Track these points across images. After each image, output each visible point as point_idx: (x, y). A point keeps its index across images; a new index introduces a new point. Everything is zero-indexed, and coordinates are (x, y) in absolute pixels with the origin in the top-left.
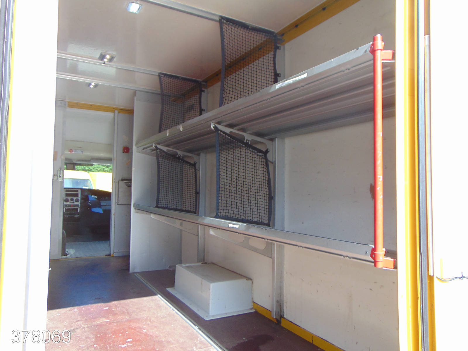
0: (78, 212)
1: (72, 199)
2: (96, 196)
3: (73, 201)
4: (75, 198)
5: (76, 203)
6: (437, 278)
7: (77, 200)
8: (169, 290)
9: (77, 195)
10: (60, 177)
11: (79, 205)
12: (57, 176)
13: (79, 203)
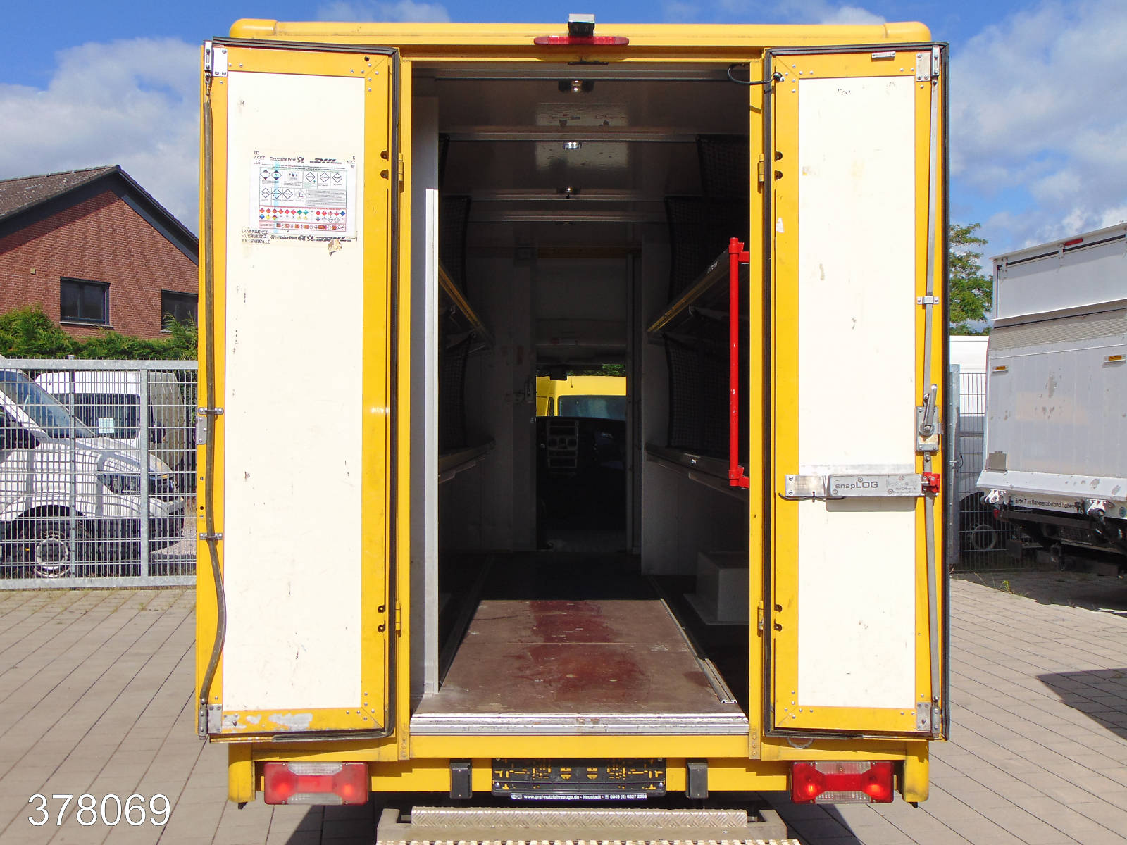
0: (576, 466)
1: (562, 441)
2: (610, 435)
3: (564, 445)
4: (567, 439)
5: (570, 449)
6: (781, 496)
7: (572, 443)
8: (688, 597)
9: (572, 432)
10: (529, 395)
11: (577, 452)
12: (524, 394)
13: (575, 449)
